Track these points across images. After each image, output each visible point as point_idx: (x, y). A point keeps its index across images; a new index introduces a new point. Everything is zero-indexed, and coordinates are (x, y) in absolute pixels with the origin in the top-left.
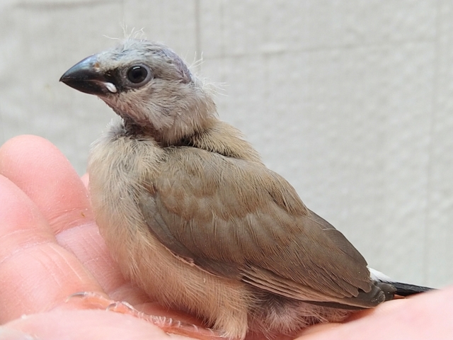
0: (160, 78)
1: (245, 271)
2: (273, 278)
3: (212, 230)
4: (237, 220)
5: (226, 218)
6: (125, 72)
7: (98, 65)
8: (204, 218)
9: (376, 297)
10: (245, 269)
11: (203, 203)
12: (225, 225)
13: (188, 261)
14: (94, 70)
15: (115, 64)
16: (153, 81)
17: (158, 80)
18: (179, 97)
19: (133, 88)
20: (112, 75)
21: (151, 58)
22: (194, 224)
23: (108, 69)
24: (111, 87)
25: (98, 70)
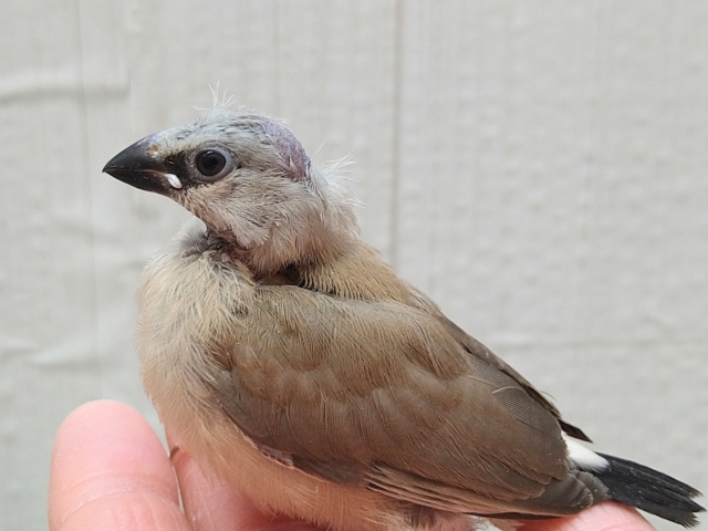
0: (249, 167)
1: (372, 476)
2: (416, 484)
3: (321, 418)
4: (360, 399)
5: (342, 399)
6: (192, 158)
7: (155, 148)
8: (307, 403)
9: (578, 498)
10: (373, 472)
11: (305, 381)
12: (341, 410)
13: (284, 463)
14: (149, 156)
15: (180, 146)
16: (236, 172)
17: (244, 172)
18: (277, 199)
19: (206, 182)
20: (176, 162)
21: (234, 136)
22: (293, 411)
23: (169, 152)
24: (174, 180)
25: (155, 154)
